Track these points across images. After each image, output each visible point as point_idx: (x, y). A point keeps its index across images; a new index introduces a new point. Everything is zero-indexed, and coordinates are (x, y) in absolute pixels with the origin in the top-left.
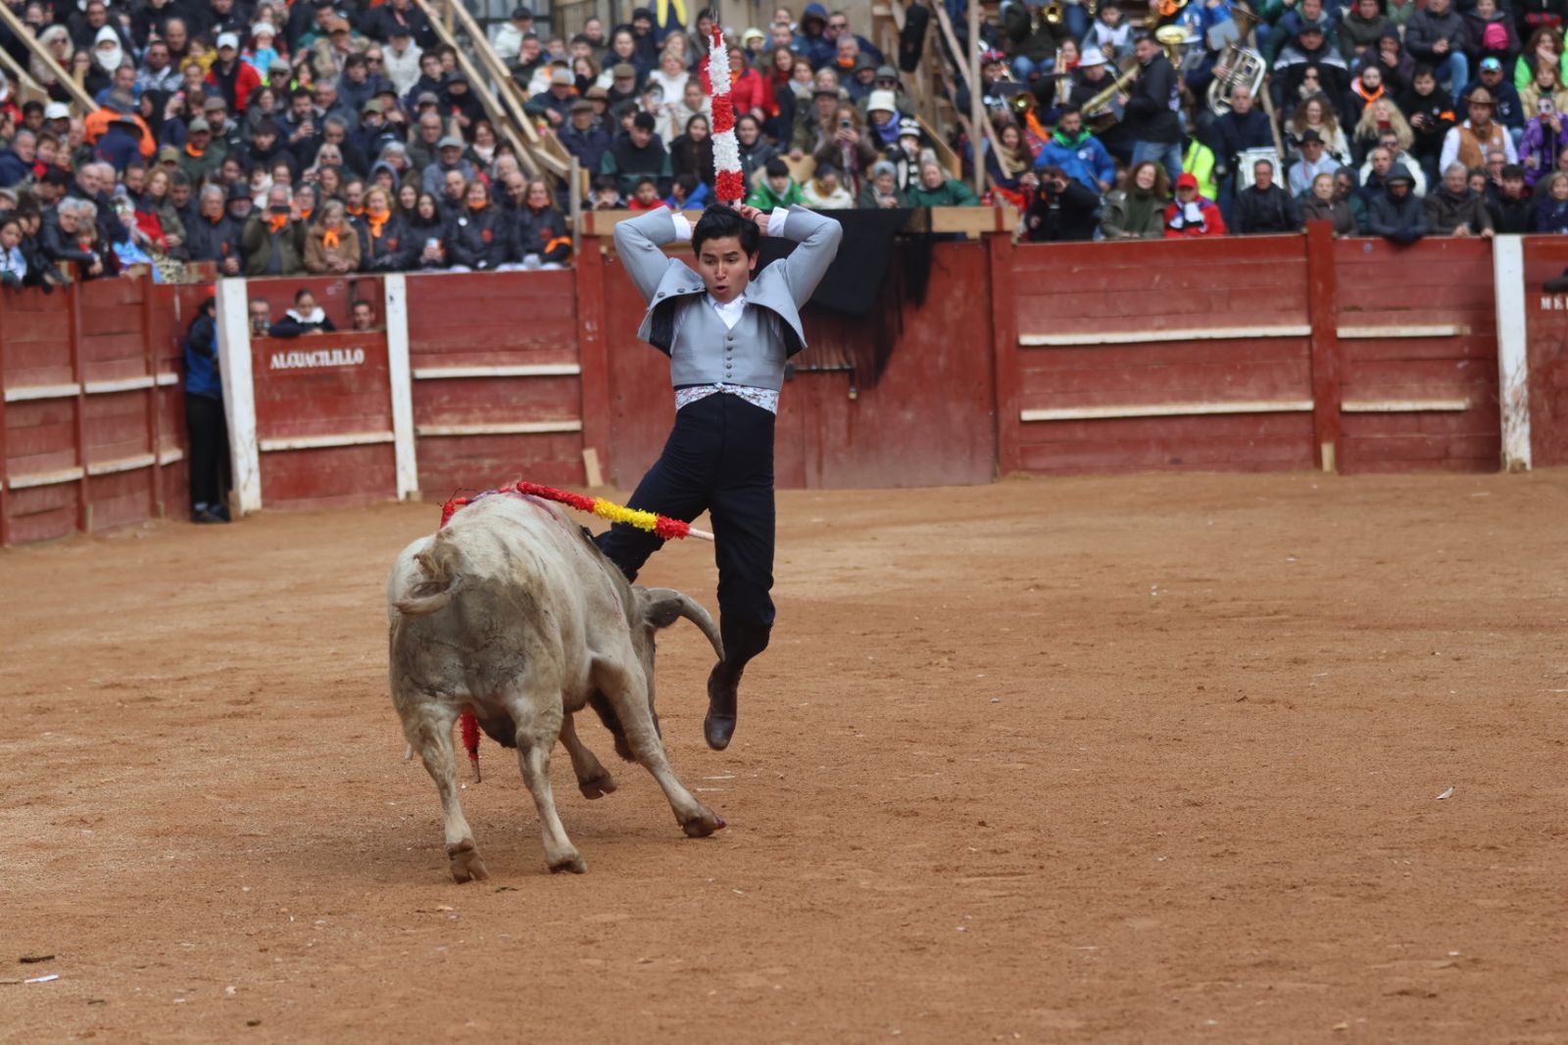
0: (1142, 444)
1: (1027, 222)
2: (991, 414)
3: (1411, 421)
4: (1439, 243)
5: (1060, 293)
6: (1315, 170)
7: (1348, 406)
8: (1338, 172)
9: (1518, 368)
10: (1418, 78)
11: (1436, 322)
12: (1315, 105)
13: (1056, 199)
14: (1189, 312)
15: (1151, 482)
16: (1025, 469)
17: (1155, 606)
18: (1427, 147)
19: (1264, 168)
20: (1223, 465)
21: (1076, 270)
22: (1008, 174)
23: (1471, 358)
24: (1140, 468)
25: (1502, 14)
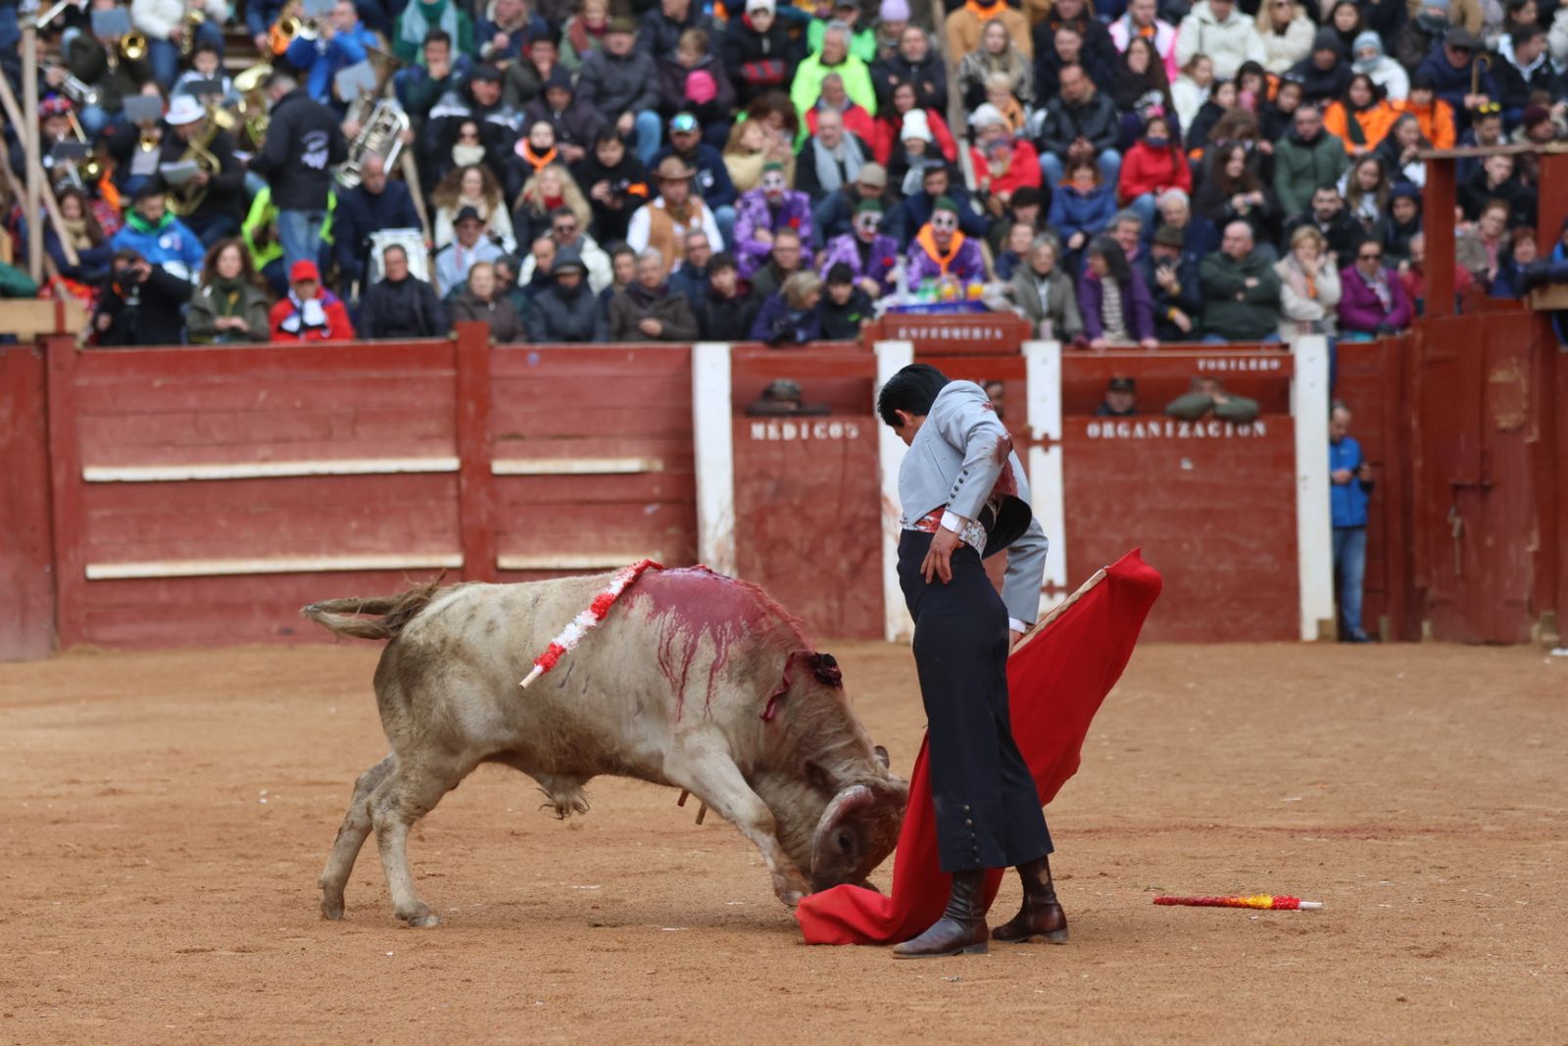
0: (244, 609)
1: (94, 323)
2: (48, 569)
4: (623, 354)
5: (135, 413)
6: (470, 258)
7: (506, 562)
8: (499, 260)
9: (722, 514)
10: (601, 144)
11: (617, 454)
12: (473, 176)
13: (136, 291)
14: (303, 440)
15: (253, 659)
16: (93, 641)
17: (265, 817)
18: (610, 228)
19: (395, 255)
21: (157, 383)
22: (73, 259)
23: (661, 500)
24: (241, 639)
25: (708, 58)
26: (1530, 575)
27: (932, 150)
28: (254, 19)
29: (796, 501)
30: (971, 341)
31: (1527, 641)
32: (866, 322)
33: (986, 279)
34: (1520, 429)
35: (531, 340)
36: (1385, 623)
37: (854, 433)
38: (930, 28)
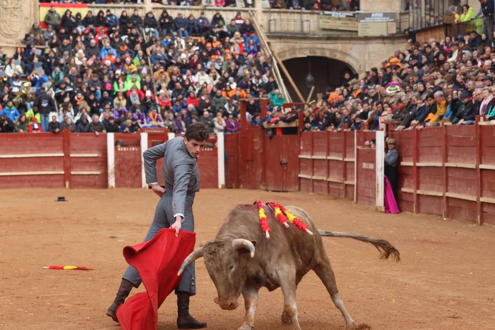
0: (23, 181)
3: (87, 177)
5: (5, 145)
6: (66, 117)
7: (72, 173)
9: (112, 164)
10: (90, 96)
11: (93, 153)
14: (35, 150)
15: (26, 190)
19: (54, 117)
20: (43, 186)
21: (9, 140)
23: (101, 162)
24: (23, 187)
25: (110, 81)
26: (260, 177)
27: (151, 98)
28: (27, 73)
29: (126, 162)
30: (158, 133)
31: (260, 189)
32: (139, 129)
33: (160, 121)
34: (259, 150)
35: (77, 131)
36: (234, 185)
37: (137, 149)
38: (151, 75)
